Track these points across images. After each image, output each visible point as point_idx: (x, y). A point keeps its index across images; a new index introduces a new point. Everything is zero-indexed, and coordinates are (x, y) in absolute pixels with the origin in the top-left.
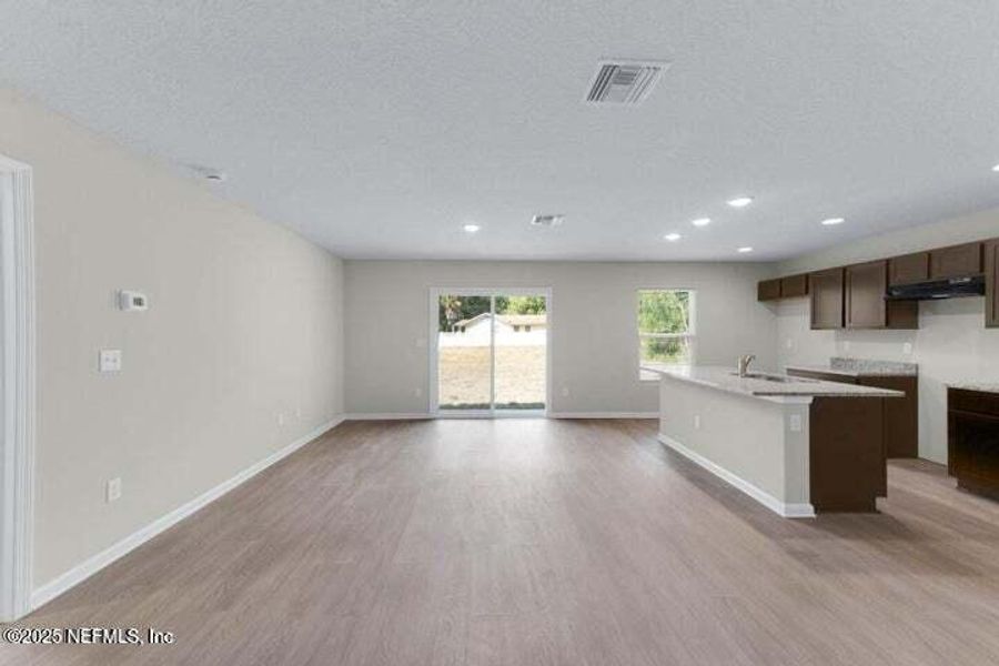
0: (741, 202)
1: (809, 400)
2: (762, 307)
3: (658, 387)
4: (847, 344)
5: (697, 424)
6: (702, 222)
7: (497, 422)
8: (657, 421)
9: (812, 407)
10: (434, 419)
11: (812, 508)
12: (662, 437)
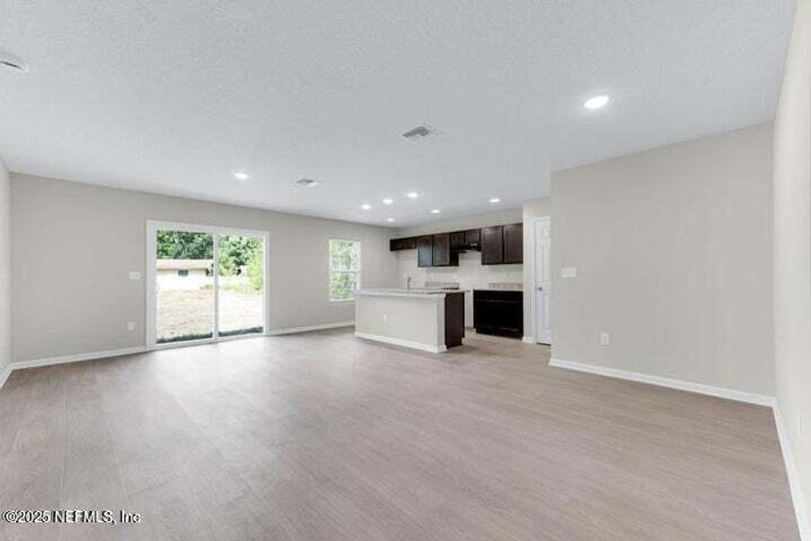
0: (413, 195)
1: (444, 296)
2: (392, 254)
3: (354, 305)
4: (432, 275)
5: (385, 320)
6: (388, 201)
7: (220, 345)
8: (353, 327)
9: (446, 299)
10: (151, 351)
11: (445, 347)
12: (357, 334)
